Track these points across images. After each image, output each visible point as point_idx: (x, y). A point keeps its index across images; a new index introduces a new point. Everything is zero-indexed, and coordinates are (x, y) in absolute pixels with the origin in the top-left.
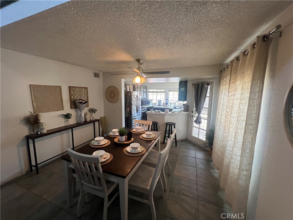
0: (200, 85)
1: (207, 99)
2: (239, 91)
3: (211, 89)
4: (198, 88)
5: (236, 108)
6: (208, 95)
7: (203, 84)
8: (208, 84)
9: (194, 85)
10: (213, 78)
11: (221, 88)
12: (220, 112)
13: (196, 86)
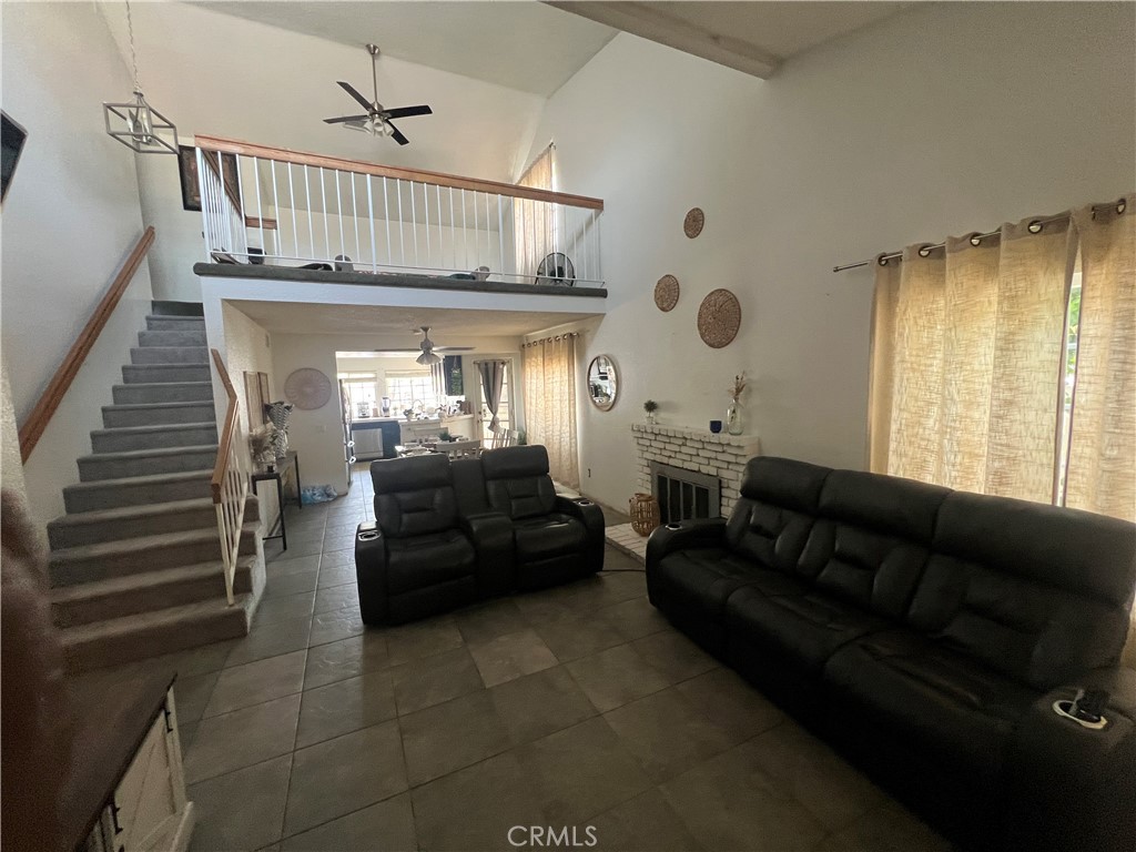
0: (491, 366)
1: (504, 387)
2: (557, 374)
3: (509, 372)
4: (487, 371)
5: (556, 391)
6: (505, 381)
7: (495, 364)
8: (503, 363)
9: (479, 365)
10: (509, 355)
11: (528, 369)
12: (534, 401)
13: (483, 366)
